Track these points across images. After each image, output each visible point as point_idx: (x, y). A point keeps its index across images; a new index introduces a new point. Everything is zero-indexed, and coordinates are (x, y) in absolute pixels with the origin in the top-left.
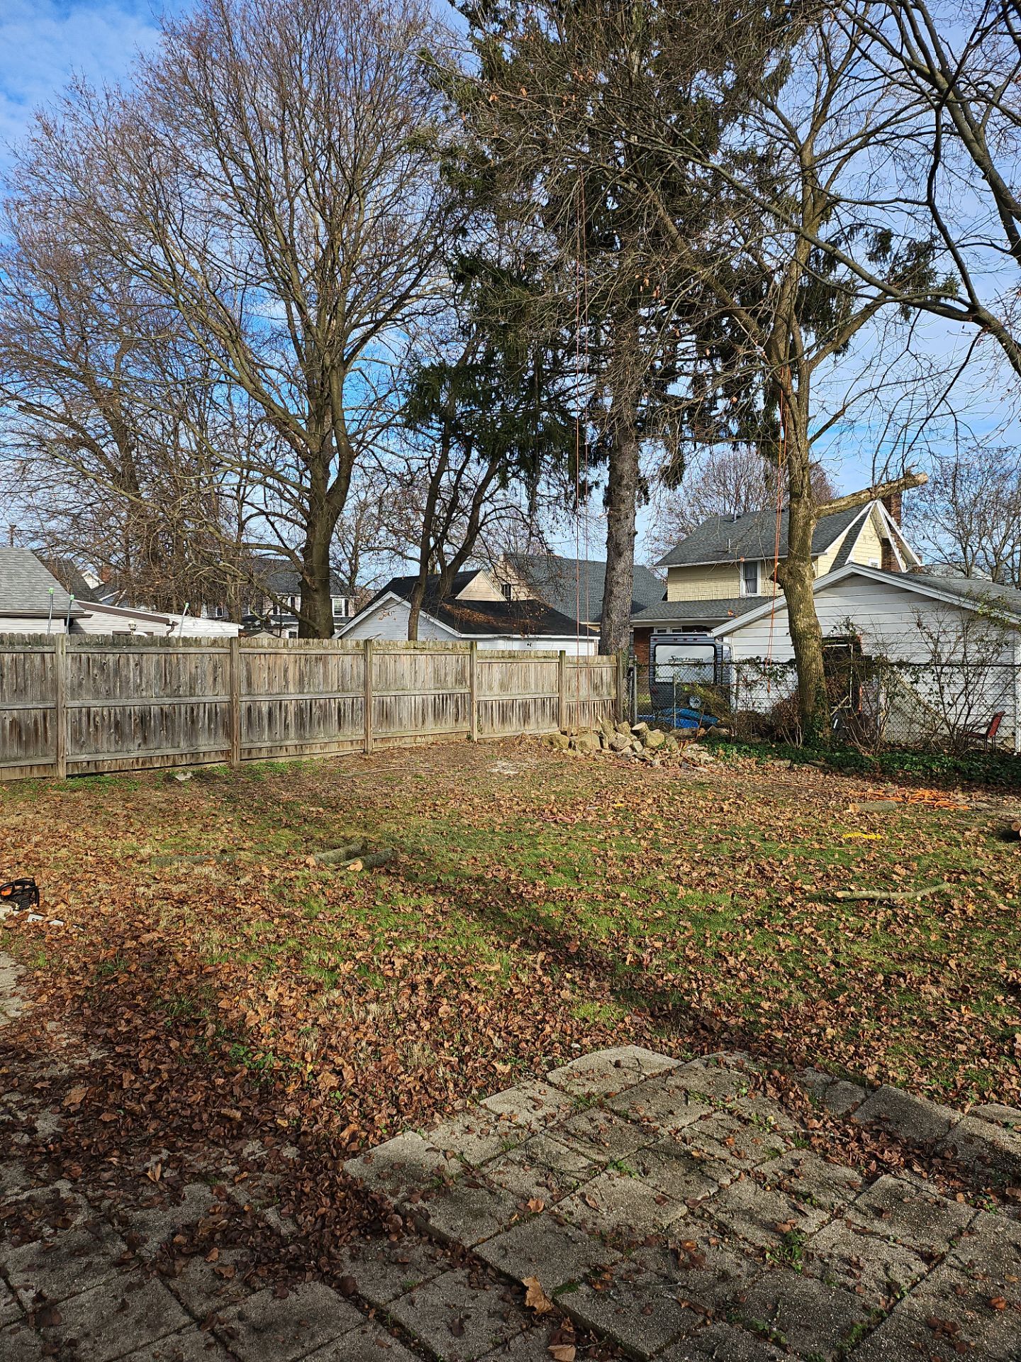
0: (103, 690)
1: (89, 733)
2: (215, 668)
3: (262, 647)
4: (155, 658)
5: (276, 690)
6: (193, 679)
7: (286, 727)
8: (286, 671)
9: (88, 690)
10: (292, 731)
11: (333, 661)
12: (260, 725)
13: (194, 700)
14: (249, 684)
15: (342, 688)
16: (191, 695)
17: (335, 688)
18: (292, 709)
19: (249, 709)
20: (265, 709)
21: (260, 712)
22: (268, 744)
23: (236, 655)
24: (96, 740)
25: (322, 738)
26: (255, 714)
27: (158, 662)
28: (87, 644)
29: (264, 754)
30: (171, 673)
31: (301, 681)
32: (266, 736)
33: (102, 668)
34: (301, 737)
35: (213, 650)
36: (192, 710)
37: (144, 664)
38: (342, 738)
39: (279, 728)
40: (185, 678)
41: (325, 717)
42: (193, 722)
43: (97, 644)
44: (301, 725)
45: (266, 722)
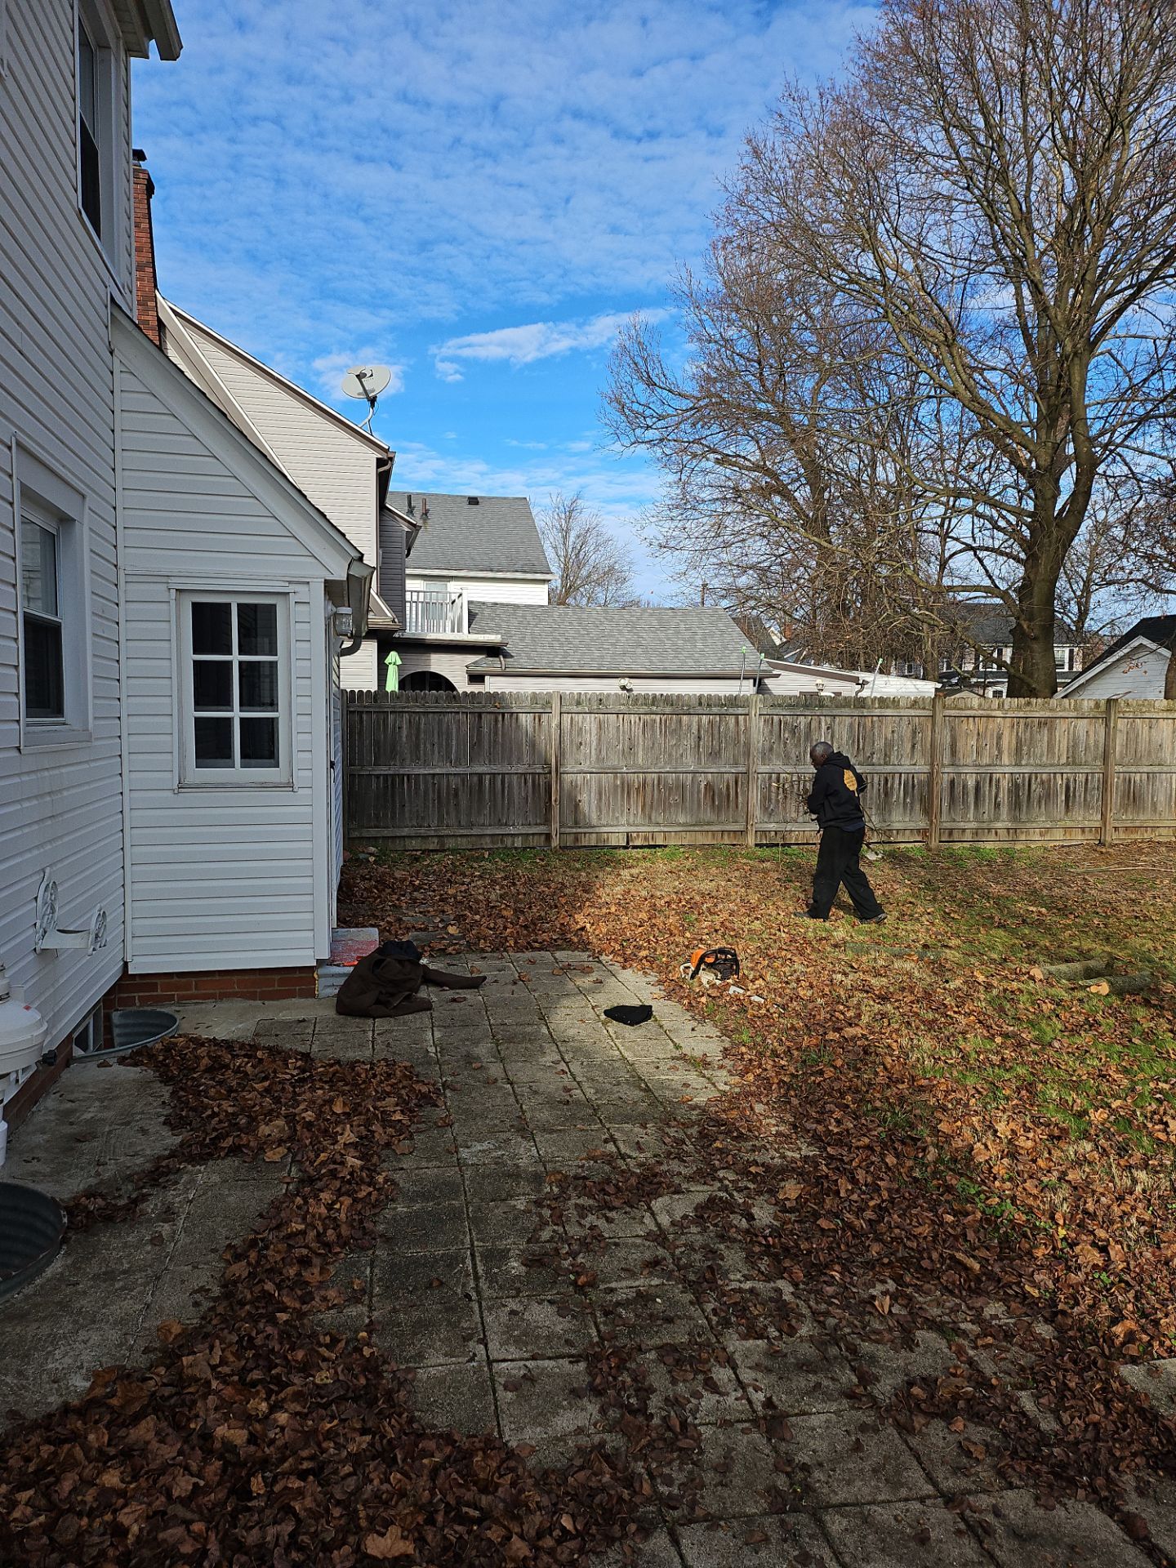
0: (793, 756)
2: (914, 732)
3: (972, 708)
4: (848, 720)
5: (986, 760)
6: (889, 745)
7: (997, 805)
8: (999, 738)
9: (778, 755)
10: (1004, 810)
11: (1061, 726)
12: (965, 802)
13: (889, 769)
14: (954, 753)
15: (1073, 761)
16: (886, 764)
17: (1063, 760)
18: (1005, 784)
19: (952, 782)
20: (971, 783)
21: (965, 787)
22: (974, 825)
23: (939, 718)
25: (1042, 821)
26: (959, 790)
27: (851, 725)
28: (780, 705)
29: (968, 836)
30: (864, 739)
31: (1018, 750)
32: (971, 816)
33: (794, 730)
34: (1015, 819)
35: (913, 712)
36: (886, 780)
37: (836, 728)
38: (1069, 824)
39: (987, 807)
40: (879, 744)
41: (1048, 796)
42: (886, 794)
43: (790, 705)
44: (1016, 805)
45: (971, 799)
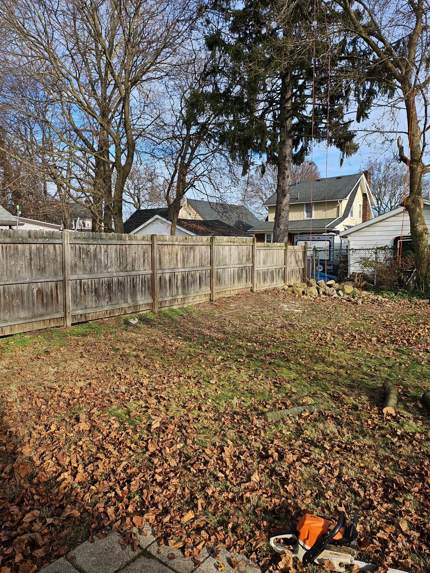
0: (88, 268)
1: (81, 296)
2: (144, 253)
3: (166, 241)
4: (114, 247)
5: (173, 266)
6: (134, 260)
7: (177, 288)
8: (177, 255)
9: (80, 268)
10: (180, 290)
11: (197, 249)
12: (166, 287)
13: (134, 273)
14: (160, 263)
15: (202, 266)
16: (133, 270)
17: (198, 265)
18: (180, 277)
19: (160, 278)
20: (167, 278)
21: (165, 279)
22: (170, 298)
23: (156, 246)
24: (85, 300)
25: (192, 294)
26: (163, 282)
27: (116, 250)
29: (168, 304)
30: (123, 257)
31: (183, 260)
32: (168, 294)
34: (184, 293)
35: (143, 243)
36: (133, 279)
37: (109, 251)
38: (201, 293)
39: (174, 288)
40: (130, 260)
41: (194, 282)
42: (134, 287)
43: (84, 238)
44: (184, 287)
